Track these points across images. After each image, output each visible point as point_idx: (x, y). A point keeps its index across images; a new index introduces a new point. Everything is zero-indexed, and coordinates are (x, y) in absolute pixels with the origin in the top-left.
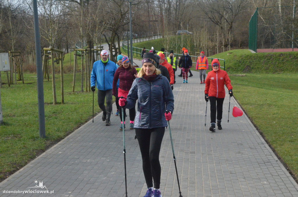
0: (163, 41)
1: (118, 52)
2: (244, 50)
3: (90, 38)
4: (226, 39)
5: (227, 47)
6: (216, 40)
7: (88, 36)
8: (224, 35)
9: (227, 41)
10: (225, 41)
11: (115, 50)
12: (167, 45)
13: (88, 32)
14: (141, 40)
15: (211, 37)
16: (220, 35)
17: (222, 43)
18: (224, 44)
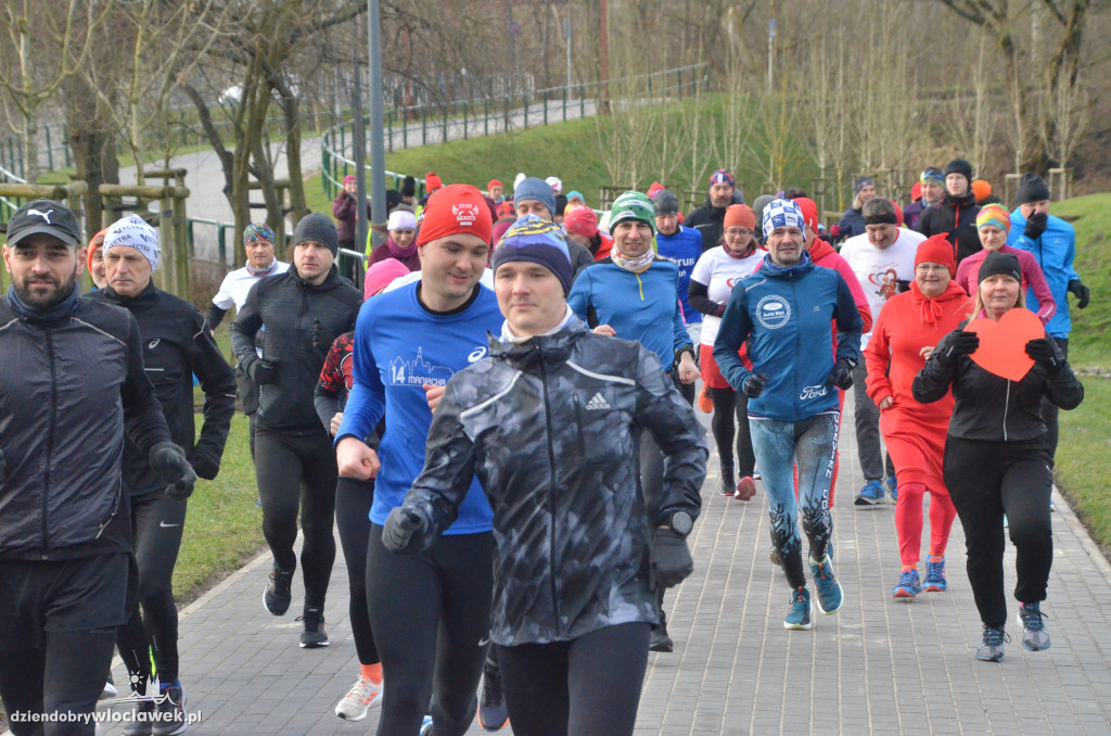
0: (604, 136)
1: (285, 212)
3: (93, 107)
4: (1036, 123)
6: (970, 131)
7: (77, 93)
8: (1023, 96)
9: (1043, 134)
10: (1034, 139)
11: (268, 195)
12: (625, 164)
13: (72, 67)
14: (454, 131)
15: (929, 109)
16: (996, 94)
17: (1010, 153)
18: (1025, 157)
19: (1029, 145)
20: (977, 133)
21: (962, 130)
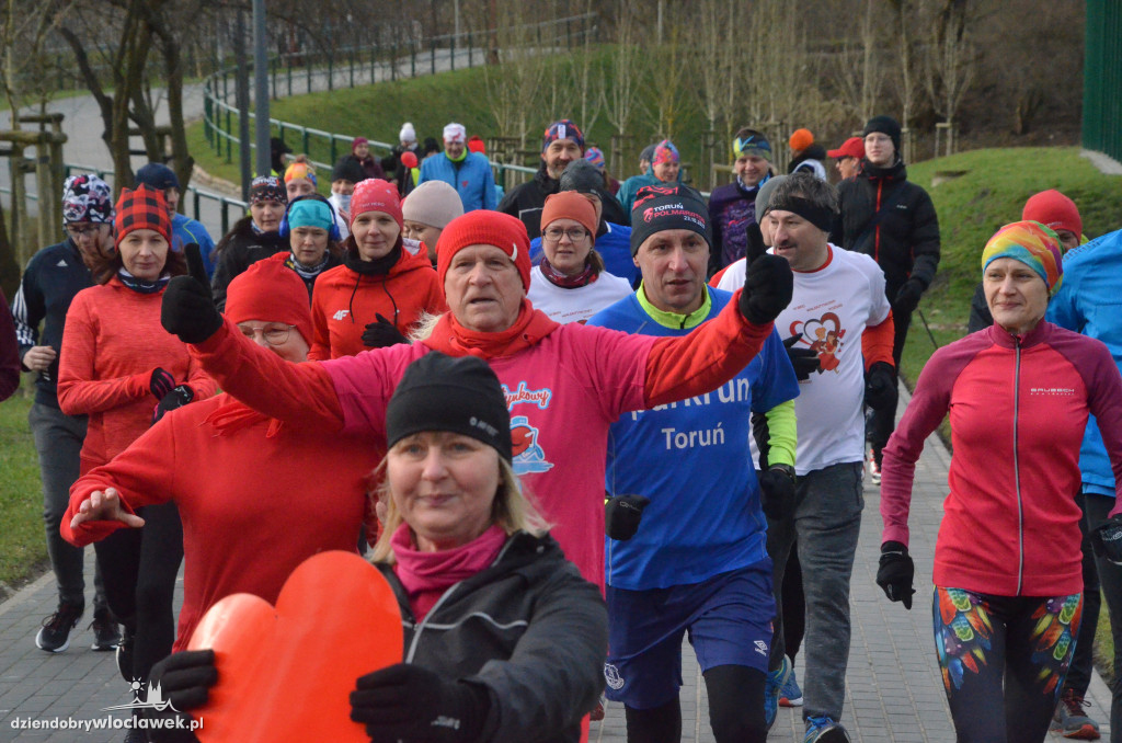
0: (492, 87)
2: (1052, 151)
4: (923, 78)
5: (931, 129)
6: (858, 85)
8: (911, 50)
9: (930, 88)
10: (920, 94)
11: (148, 142)
12: (514, 115)
15: (818, 63)
16: (885, 48)
17: (897, 107)
18: (913, 111)
19: (916, 100)
20: (864, 88)
21: (850, 83)
